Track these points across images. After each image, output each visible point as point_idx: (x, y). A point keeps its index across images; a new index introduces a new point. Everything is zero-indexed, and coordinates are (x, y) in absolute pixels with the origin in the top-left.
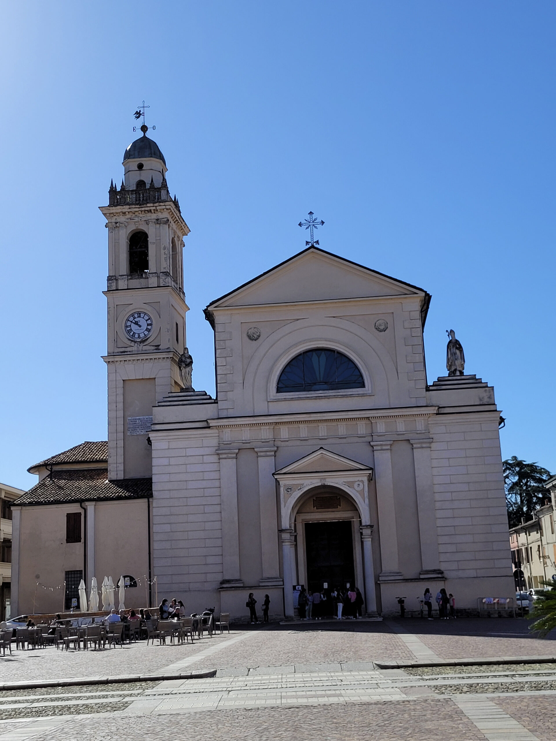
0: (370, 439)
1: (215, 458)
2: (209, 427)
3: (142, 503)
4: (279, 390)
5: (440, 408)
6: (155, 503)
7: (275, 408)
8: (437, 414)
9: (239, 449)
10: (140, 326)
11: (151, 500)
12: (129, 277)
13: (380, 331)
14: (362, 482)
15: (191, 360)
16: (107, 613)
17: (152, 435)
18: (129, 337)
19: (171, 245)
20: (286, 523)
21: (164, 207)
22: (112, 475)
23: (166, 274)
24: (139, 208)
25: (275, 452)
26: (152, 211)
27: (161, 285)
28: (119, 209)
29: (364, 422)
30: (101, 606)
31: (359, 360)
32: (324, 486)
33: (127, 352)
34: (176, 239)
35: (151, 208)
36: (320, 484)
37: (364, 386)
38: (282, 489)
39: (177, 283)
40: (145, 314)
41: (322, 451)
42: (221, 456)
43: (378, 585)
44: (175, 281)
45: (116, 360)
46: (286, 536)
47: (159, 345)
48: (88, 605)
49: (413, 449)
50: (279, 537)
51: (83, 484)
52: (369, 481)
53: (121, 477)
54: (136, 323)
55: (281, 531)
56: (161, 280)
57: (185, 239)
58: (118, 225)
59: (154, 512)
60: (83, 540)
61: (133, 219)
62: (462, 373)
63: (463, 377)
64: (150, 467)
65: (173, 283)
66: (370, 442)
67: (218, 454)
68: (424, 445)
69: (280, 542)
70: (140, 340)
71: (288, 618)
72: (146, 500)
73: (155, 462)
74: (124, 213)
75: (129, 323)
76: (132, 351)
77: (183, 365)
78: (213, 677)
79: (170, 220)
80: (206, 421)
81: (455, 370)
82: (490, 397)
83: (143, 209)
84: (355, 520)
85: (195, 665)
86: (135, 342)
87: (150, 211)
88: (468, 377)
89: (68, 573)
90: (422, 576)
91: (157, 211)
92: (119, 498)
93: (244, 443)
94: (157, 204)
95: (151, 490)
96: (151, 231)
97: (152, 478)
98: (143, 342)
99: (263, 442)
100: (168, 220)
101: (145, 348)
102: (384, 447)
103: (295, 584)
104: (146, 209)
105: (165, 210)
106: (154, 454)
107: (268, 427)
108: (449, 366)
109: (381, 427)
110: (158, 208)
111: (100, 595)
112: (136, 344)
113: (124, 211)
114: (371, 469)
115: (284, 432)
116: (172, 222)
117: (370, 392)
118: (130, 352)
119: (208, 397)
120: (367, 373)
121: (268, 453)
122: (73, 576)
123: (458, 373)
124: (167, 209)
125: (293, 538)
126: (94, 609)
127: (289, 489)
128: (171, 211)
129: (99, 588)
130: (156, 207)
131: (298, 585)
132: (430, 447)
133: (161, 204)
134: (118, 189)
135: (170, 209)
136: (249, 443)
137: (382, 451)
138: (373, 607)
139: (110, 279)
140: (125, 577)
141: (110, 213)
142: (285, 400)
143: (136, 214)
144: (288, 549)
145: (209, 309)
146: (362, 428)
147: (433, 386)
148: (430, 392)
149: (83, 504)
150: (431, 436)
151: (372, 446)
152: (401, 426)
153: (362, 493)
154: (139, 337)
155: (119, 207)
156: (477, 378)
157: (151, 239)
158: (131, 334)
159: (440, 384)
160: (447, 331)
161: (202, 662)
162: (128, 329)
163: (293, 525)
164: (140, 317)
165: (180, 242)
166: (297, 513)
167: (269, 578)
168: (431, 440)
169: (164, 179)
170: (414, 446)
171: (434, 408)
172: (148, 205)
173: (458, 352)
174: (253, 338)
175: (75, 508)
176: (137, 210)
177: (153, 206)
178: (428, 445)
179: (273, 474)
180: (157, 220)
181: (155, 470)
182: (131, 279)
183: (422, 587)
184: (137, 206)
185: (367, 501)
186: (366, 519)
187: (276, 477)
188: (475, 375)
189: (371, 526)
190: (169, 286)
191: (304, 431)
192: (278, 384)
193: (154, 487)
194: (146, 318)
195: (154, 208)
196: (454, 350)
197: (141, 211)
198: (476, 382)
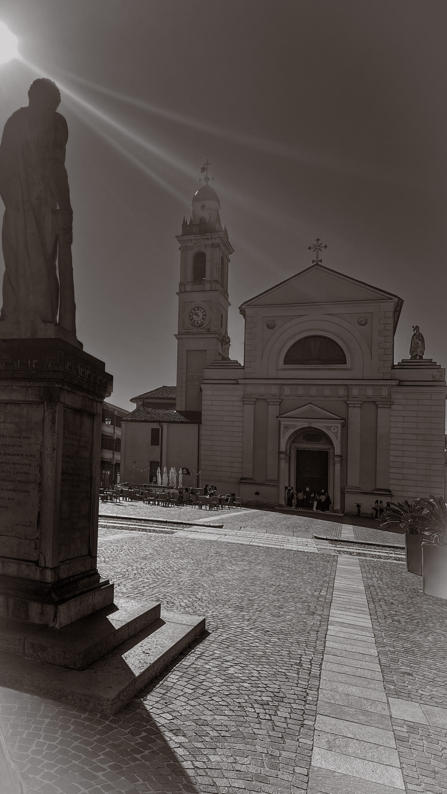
0: (346, 399)
1: (240, 404)
2: (238, 384)
3: (195, 427)
4: (285, 363)
5: (401, 381)
6: (203, 427)
7: (282, 374)
8: (398, 385)
9: (257, 399)
10: (198, 316)
11: (200, 425)
12: (193, 284)
13: (361, 325)
14: (337, 427)
15: (229, 340)
16: (172, 488)
17: (203, 386)
18: (191, 323)
19: (221, 262)
20: (283, 448)
21: (217, 236)
22: (178, 408)
23: (217, 282)
24: (201, 236)
25: (280, 402)
26: (209, 239)
27: (213, 289)
28: (187, 237)
29: (343, 388)
30: (168, 483)
31: (344, 345)
32: (311, 427)
33: (189, 332)
34: (224, 257)
35: (209, 237)
36: (308, 426)
37: (346, 363)
38: (282, 427)
39: (223, 288)
40: (202, 308)
41: (310, 405)
42: (245, 402)
43: (343, 494)
44: (222, 286)
45: (183, 337)
46: (282, 456)
47: (209, 329)
48: (162, 482)
49: (377, 408)
50: (279, 457)
51: (161, 412)
52: (343, 427)
53: (183, 409)
54: (196, 314)
55: (280, 452)
56: (213, 286)
57: (230, 256)
58: (187, 248)
59: (202, 432)
60: (160, 444)
61: (197, 244)
62: (421, 357)
63: (422, 361)
64: (200, 405)
65: (220, 288)
66: (346, 401)
67: (243, 401)
68: (386, 406)
69: (279, 459)
70: (198, 325)
71: (280, 506)
72: (197, 425)
73: (204, 403)
74: (191, 240)
75: (191, 314)
76: (193, 332)
77: (224, 343)
78: (221, 528)
79: (221, 244)
80: (236, 380)
81: (416, 355)
82: (441, 376)
83: (203, 237)
84: (331, 451)
85: (213, 521)
86: (195, 326)
87: (208, 238)
88: (425, 361)
89: (151, 462)
90: (375, 492)
91: (212, 238)
92: (182, 422)
93: (260, 395)
94: (212, 234)
95: (201, 419)
96: (208, 252)
97: (201, 412)
98: (199, 326)
99: (272, 396)
100: (219, 245)
101: (201, 330)
102: (356, 405)
103: (287, 485)
104: (206, 237)
105: (218, 238)
106: (204, 398)
107: (276, 387)
108: (412, 352)
109: (355, 392)
110: (213, 236)
111: (168, 477)
112: (196, 328)
113: (191, 238)
114: (344, 419)
115: (287, 390)
116: (222, 246)
117: (350, 367)
118: (191, 332)
119: (239, 364)
120: (349, 354)
121: (275, 403)
122: (154, 464)
123: (418, 357)
124: (219, 237)
125: (288, 457)
126: (165, 484)
127: (287, 427)
128: (222, 238)
129: (168, 473)
130: (212, 235)
131: (289, 486)
132: (391, 408)
133: (216, 233)
134: (188, 223)
135: (221, 237)
136: (263, 396)
137: (354, 408)
138: (338, 507)
139: (181, 284)
140: (183, 469)
141: (182, 240)
142: (289, 369)
143: (199, 240)
144: (284, 465)
145: (243, 307)
146: (341, 391)
147: (398, 365)
148: (395, 370)
149: (161, 424)
150: (392, 400)
151: (348, 404)
152: (370, 392)
153: (336, 434)
154: (198, 323)
155: (188, 236)
156: (433, 361)
157: (208, 258)
158: (193, 321)
159: (403, 365)
160: (413, 327)
161: (218, 520)
162: (191, 317)
163: (288, 450)
164: (199, 310)
165: (226, 259)
166: (292, 442)
167: (271, 480)
168: (392, 403)
169: (218, 216)
170: (379, 406)
171: (396, 381)
172: (207, 234)
173: (420, 342)
174: (271, 327)
175: (156, 426)
176: (200, 238)
177: (210, 235)
178: (389, 406)
179: (277, 417)
180: (212, 244)
181: (203, 407)
182: (194, 285)
183: (374, 498)
184: (199, 235)
185: (339, 440)
186: (338, 451)
187: (279, 419)
188: (432, 359)
189: (341, 456)
190: (218, 290)
191: (301, 391)
192: (285, 358)
193: (203, 418)
194: (203, 310)
195: (211, 236)
196: (417, 341)
197: (202, 238)
198: (431, 364)
